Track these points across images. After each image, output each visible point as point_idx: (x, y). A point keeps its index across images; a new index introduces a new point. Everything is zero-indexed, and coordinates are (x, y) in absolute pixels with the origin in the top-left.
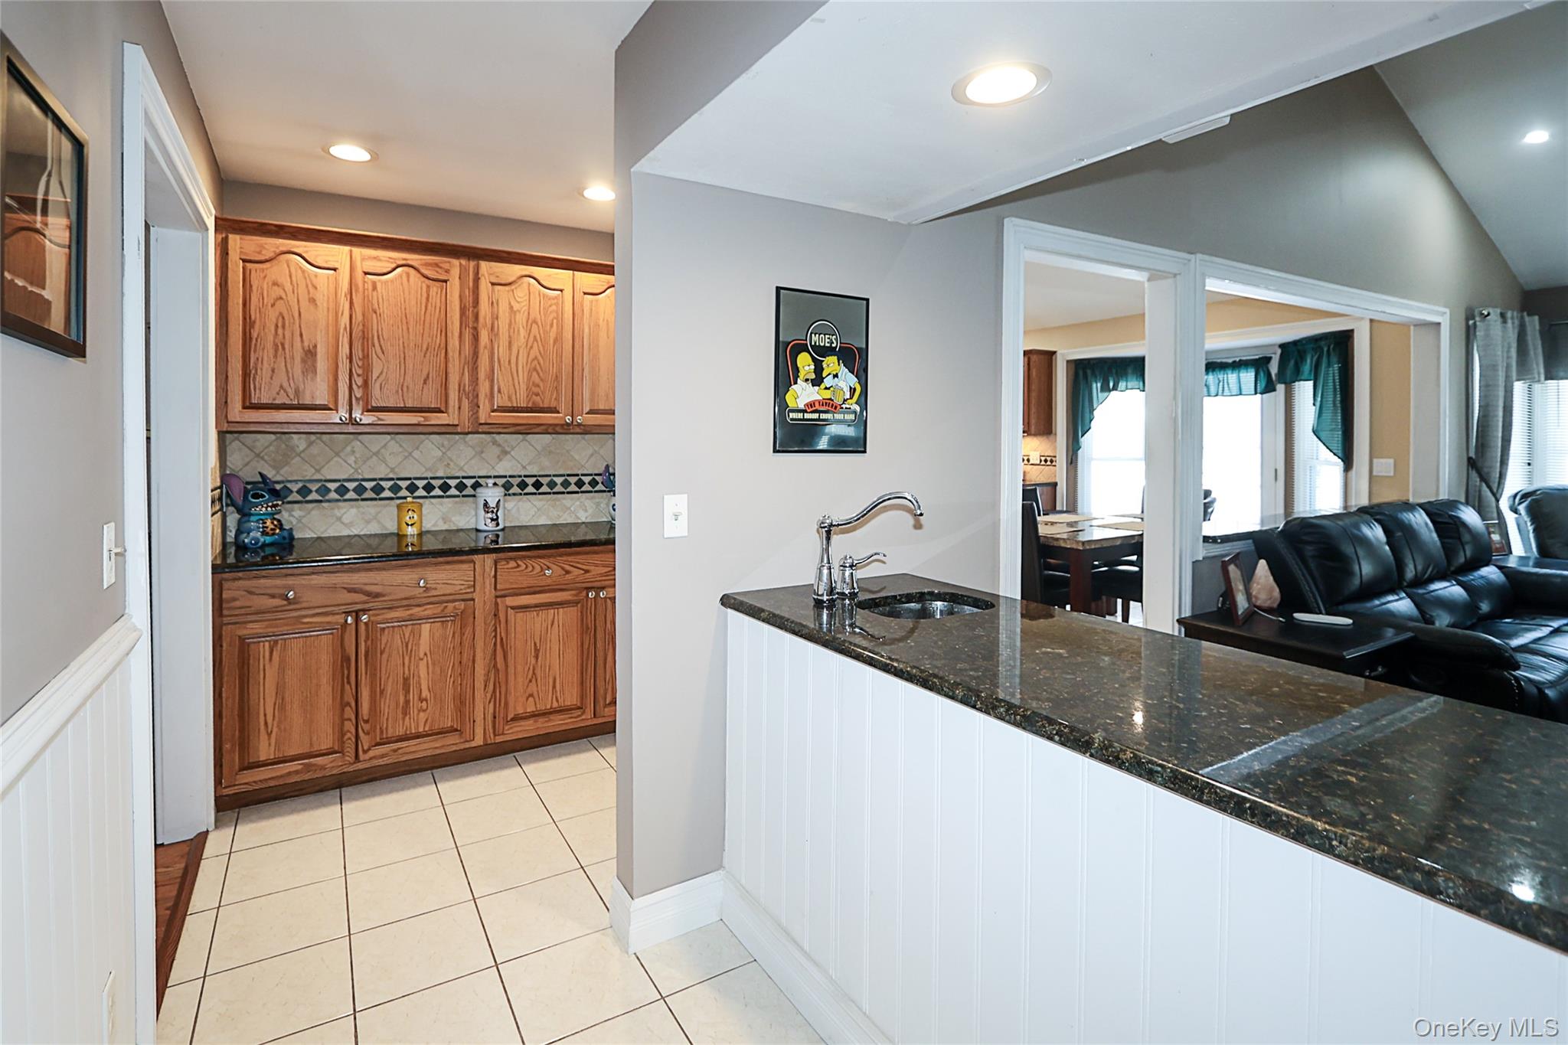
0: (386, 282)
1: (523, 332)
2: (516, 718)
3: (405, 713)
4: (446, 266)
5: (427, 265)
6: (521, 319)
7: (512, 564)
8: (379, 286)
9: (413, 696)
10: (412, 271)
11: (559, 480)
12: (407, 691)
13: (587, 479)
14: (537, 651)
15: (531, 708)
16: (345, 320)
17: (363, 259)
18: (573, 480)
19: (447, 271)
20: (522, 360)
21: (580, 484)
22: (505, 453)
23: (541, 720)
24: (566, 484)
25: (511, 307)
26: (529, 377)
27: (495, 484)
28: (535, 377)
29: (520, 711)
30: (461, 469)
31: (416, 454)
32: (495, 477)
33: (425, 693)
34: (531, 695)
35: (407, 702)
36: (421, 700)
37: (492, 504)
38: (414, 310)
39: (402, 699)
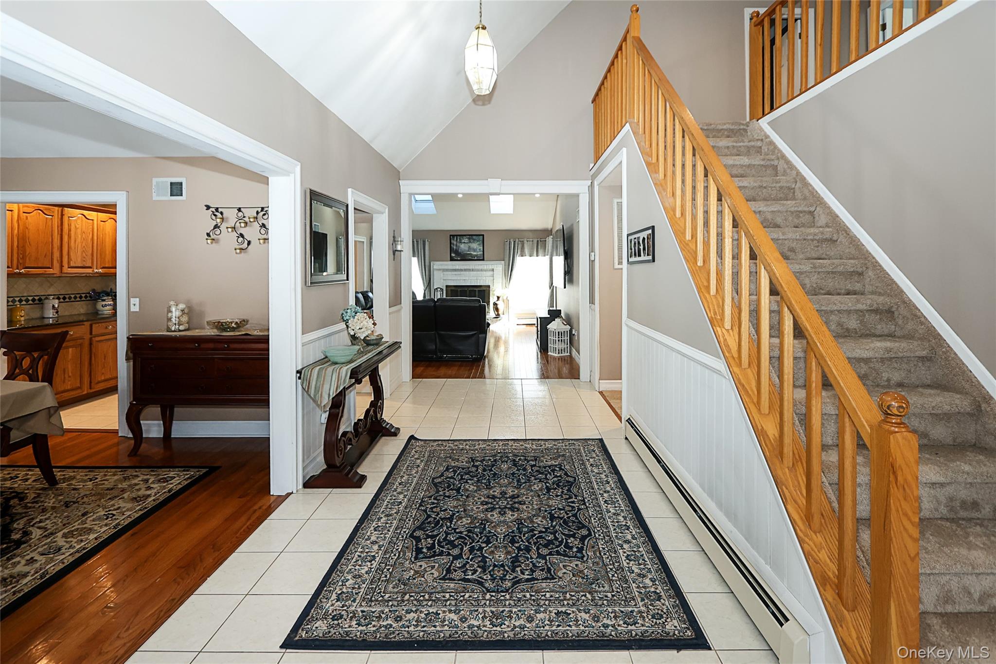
0: (31, 216)
1: (80, 236)
2: (99, 382)
3: (64, 382)
4: (52, 210)
5: (46, 209)
6: (79, 231)
7: (97, 325)
8: (29, 217)
9: (66, 376)
10: (40, 212)
11: (73, 296)
12: (64, 373)
13: (83, 295)
14: (105, 357)
15: (103, 378)
16: (16, 232)
17: (23, 207)
18: (78, 296)
19: (53, 212)
20: (80, 246)
21: (81, 297)
22: (52, 285)
23: (106, 382)
24: (75, 298)
25: (76, 227)
26: (82, 254)
27: (53, 298)
28: (84, 255)
29: (99, 379)
30: (34, 292)
31: (15, 286)
32: (54, 295)
33: (70, 374)
34: (103, 373)
35: (65, 378)
36: (69, 377)
37: (56, 306)
38: (41, 228)
39: (63, 377)
